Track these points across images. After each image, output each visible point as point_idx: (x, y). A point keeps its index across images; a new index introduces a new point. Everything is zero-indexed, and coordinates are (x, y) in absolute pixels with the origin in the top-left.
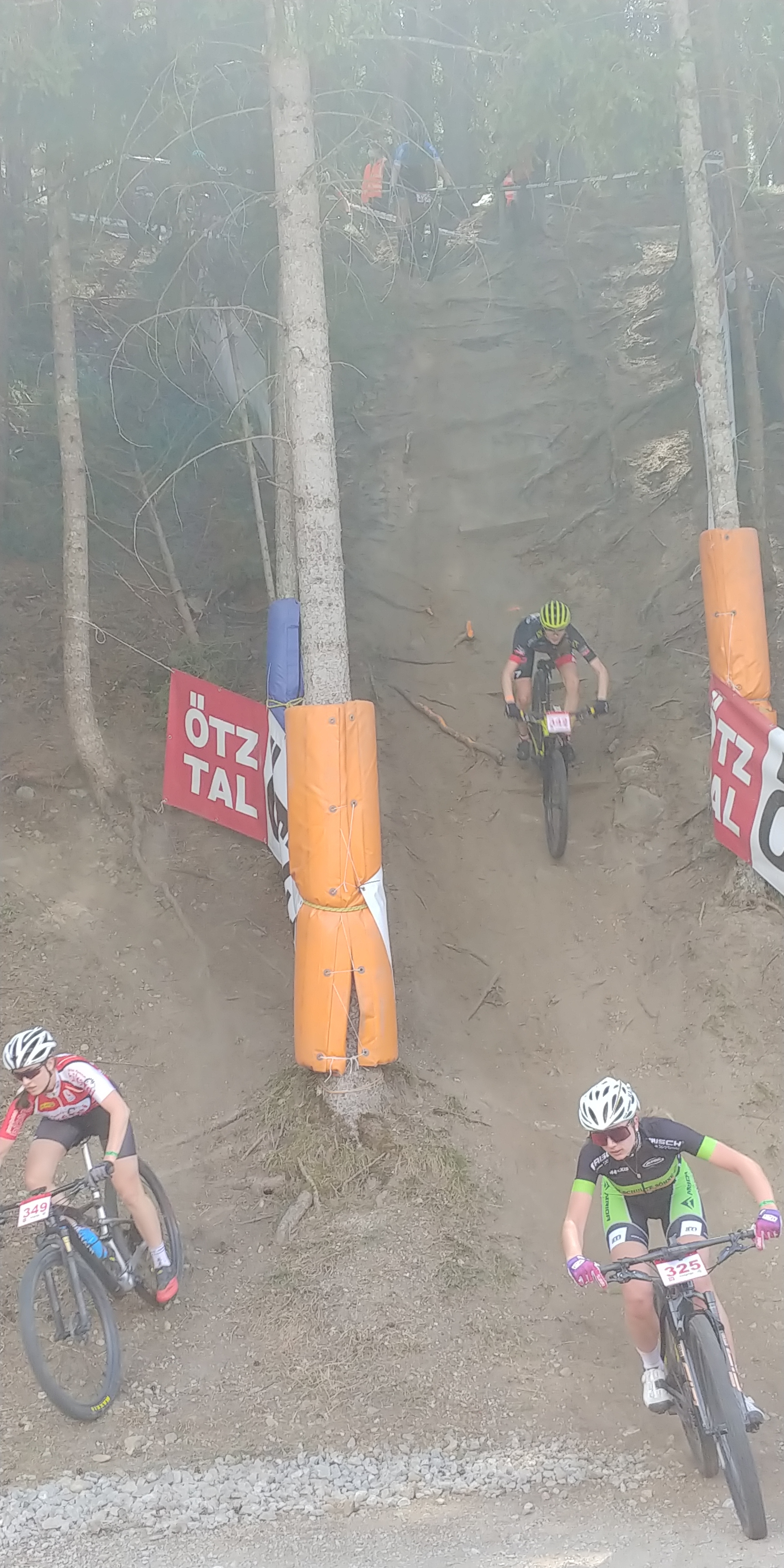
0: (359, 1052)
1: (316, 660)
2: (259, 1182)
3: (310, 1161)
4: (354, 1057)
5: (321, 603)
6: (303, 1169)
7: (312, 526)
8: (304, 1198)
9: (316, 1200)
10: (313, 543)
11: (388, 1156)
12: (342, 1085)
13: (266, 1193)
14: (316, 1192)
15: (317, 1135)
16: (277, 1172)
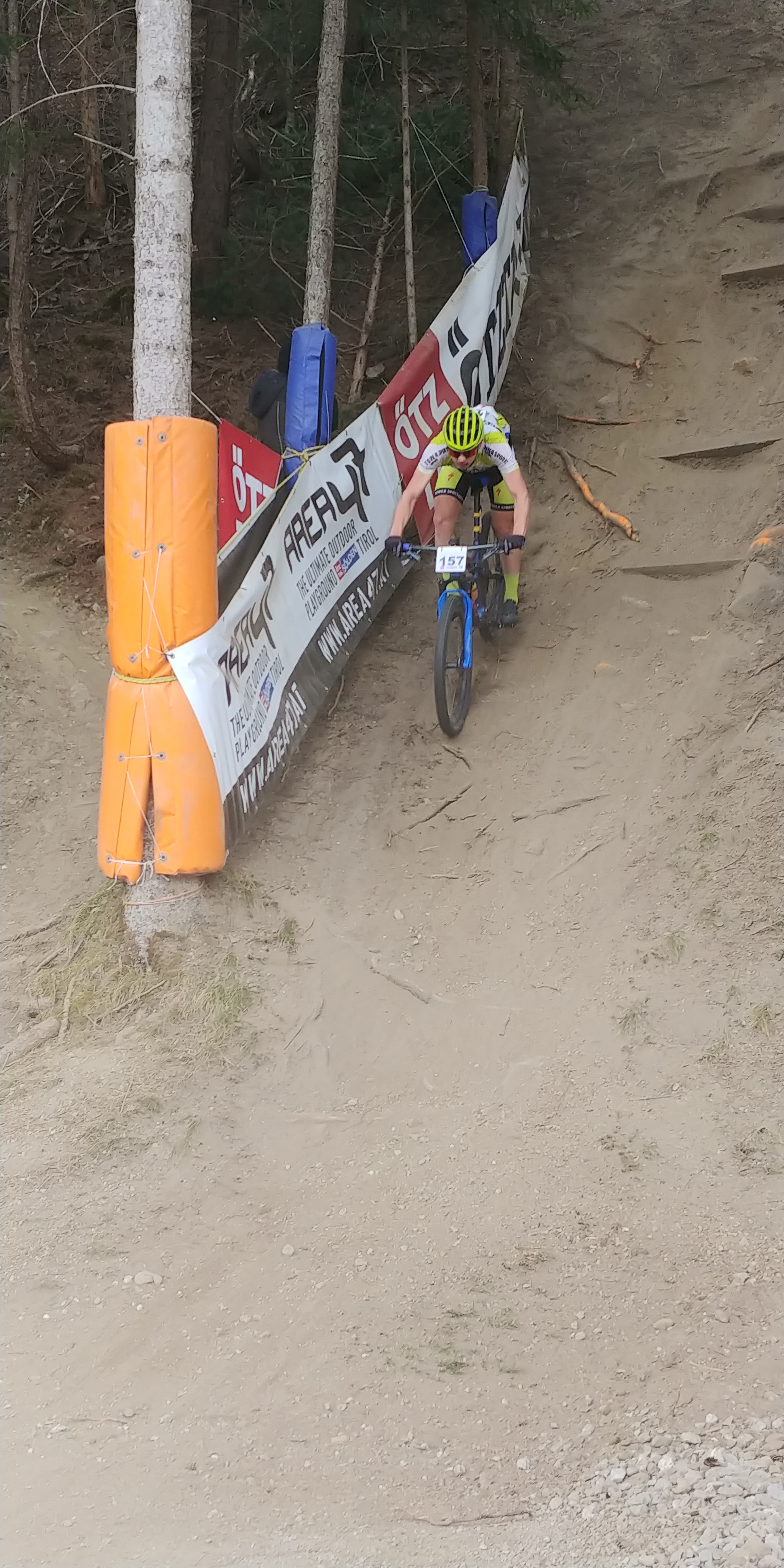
0: (156, 857)
2: (26, 1003)
4: (149, 863)
6: (70, 991)
11: (167, 984)
12: (139, 894)
13: (30, 1016)
16: (47, 993)
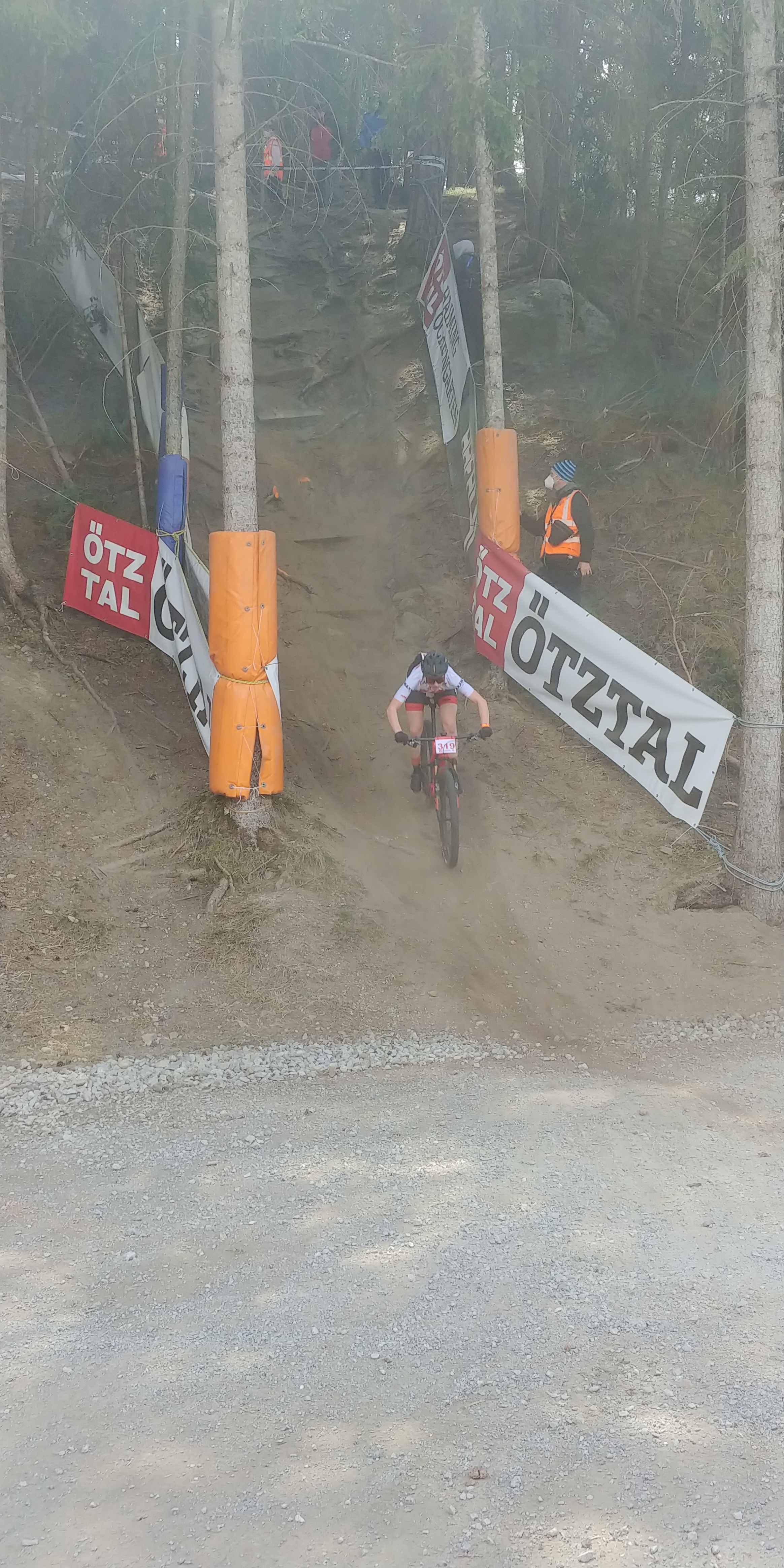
0: (259, 784)
1: (235, 498)
2: (187, 873)
3: (224, 859)
4: (256, 788)
5: (240, 456)
6: (219, 864)
7: (235, 398)
8: (224, 882)
9: (231, 885)
10: (235, 411)
11: (279, 856)
12: (246, 807)
13: (191, 880)
14: (231, 880)
15: (227, 841)
16: (199, 866)
